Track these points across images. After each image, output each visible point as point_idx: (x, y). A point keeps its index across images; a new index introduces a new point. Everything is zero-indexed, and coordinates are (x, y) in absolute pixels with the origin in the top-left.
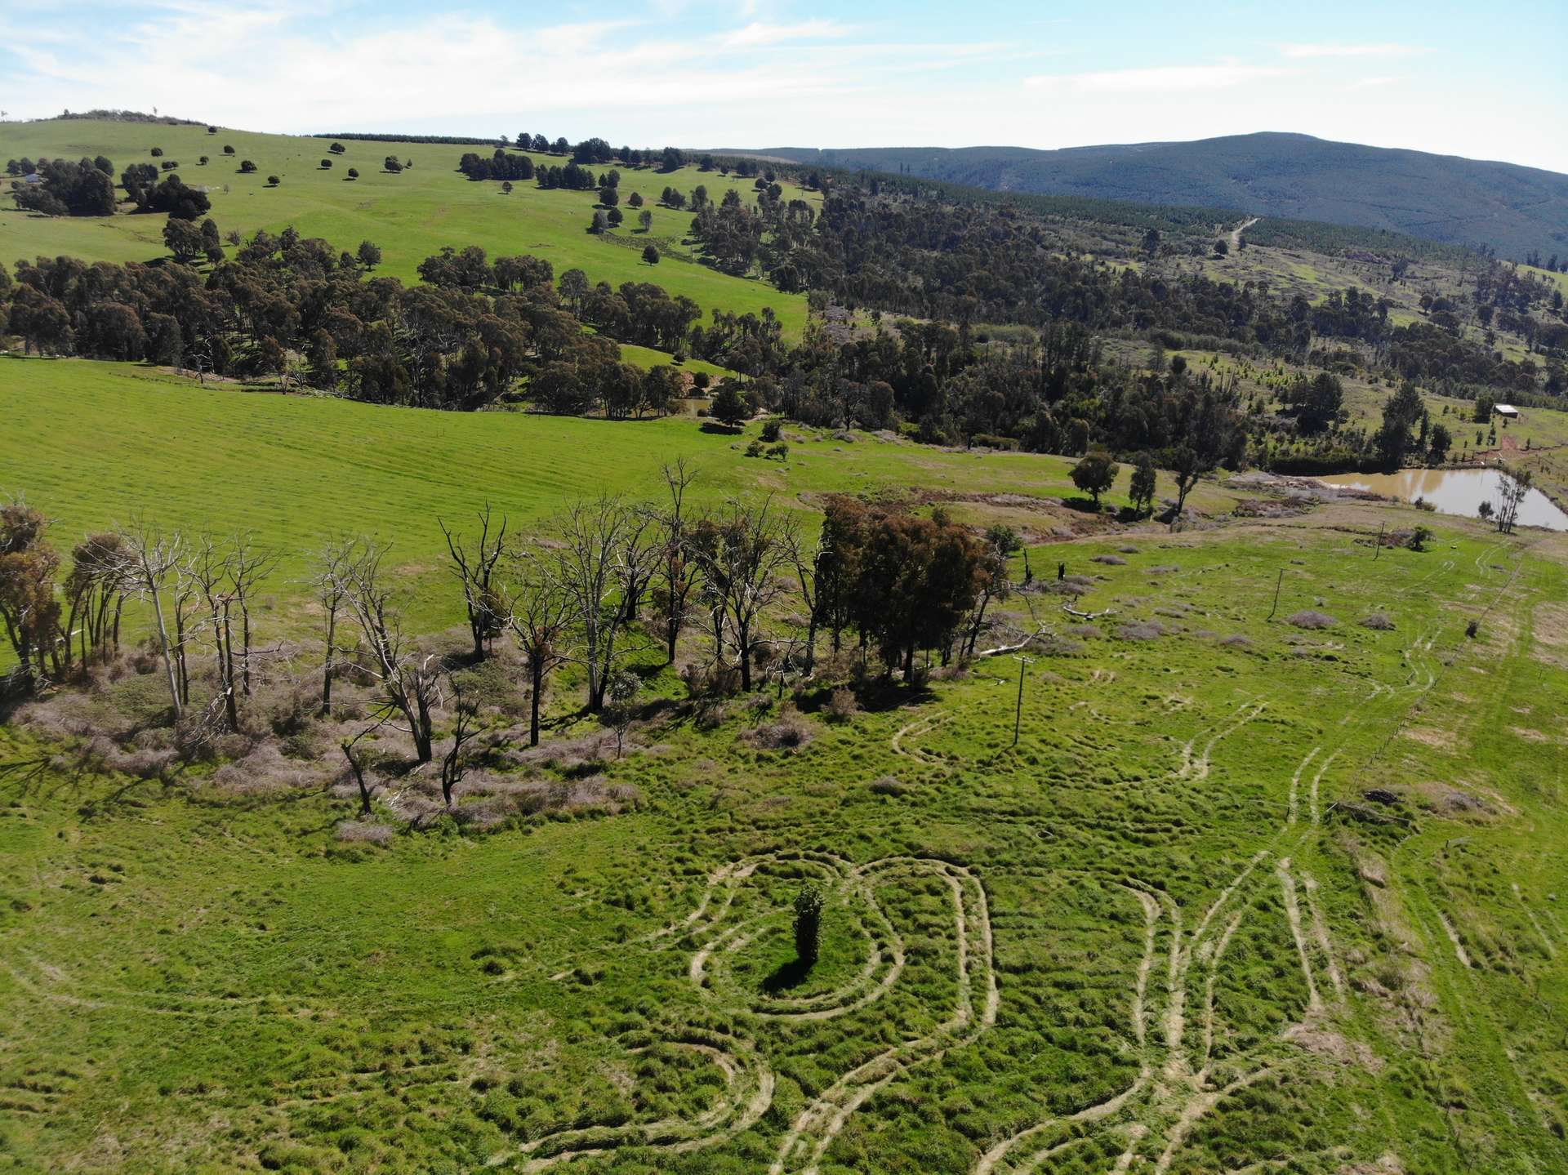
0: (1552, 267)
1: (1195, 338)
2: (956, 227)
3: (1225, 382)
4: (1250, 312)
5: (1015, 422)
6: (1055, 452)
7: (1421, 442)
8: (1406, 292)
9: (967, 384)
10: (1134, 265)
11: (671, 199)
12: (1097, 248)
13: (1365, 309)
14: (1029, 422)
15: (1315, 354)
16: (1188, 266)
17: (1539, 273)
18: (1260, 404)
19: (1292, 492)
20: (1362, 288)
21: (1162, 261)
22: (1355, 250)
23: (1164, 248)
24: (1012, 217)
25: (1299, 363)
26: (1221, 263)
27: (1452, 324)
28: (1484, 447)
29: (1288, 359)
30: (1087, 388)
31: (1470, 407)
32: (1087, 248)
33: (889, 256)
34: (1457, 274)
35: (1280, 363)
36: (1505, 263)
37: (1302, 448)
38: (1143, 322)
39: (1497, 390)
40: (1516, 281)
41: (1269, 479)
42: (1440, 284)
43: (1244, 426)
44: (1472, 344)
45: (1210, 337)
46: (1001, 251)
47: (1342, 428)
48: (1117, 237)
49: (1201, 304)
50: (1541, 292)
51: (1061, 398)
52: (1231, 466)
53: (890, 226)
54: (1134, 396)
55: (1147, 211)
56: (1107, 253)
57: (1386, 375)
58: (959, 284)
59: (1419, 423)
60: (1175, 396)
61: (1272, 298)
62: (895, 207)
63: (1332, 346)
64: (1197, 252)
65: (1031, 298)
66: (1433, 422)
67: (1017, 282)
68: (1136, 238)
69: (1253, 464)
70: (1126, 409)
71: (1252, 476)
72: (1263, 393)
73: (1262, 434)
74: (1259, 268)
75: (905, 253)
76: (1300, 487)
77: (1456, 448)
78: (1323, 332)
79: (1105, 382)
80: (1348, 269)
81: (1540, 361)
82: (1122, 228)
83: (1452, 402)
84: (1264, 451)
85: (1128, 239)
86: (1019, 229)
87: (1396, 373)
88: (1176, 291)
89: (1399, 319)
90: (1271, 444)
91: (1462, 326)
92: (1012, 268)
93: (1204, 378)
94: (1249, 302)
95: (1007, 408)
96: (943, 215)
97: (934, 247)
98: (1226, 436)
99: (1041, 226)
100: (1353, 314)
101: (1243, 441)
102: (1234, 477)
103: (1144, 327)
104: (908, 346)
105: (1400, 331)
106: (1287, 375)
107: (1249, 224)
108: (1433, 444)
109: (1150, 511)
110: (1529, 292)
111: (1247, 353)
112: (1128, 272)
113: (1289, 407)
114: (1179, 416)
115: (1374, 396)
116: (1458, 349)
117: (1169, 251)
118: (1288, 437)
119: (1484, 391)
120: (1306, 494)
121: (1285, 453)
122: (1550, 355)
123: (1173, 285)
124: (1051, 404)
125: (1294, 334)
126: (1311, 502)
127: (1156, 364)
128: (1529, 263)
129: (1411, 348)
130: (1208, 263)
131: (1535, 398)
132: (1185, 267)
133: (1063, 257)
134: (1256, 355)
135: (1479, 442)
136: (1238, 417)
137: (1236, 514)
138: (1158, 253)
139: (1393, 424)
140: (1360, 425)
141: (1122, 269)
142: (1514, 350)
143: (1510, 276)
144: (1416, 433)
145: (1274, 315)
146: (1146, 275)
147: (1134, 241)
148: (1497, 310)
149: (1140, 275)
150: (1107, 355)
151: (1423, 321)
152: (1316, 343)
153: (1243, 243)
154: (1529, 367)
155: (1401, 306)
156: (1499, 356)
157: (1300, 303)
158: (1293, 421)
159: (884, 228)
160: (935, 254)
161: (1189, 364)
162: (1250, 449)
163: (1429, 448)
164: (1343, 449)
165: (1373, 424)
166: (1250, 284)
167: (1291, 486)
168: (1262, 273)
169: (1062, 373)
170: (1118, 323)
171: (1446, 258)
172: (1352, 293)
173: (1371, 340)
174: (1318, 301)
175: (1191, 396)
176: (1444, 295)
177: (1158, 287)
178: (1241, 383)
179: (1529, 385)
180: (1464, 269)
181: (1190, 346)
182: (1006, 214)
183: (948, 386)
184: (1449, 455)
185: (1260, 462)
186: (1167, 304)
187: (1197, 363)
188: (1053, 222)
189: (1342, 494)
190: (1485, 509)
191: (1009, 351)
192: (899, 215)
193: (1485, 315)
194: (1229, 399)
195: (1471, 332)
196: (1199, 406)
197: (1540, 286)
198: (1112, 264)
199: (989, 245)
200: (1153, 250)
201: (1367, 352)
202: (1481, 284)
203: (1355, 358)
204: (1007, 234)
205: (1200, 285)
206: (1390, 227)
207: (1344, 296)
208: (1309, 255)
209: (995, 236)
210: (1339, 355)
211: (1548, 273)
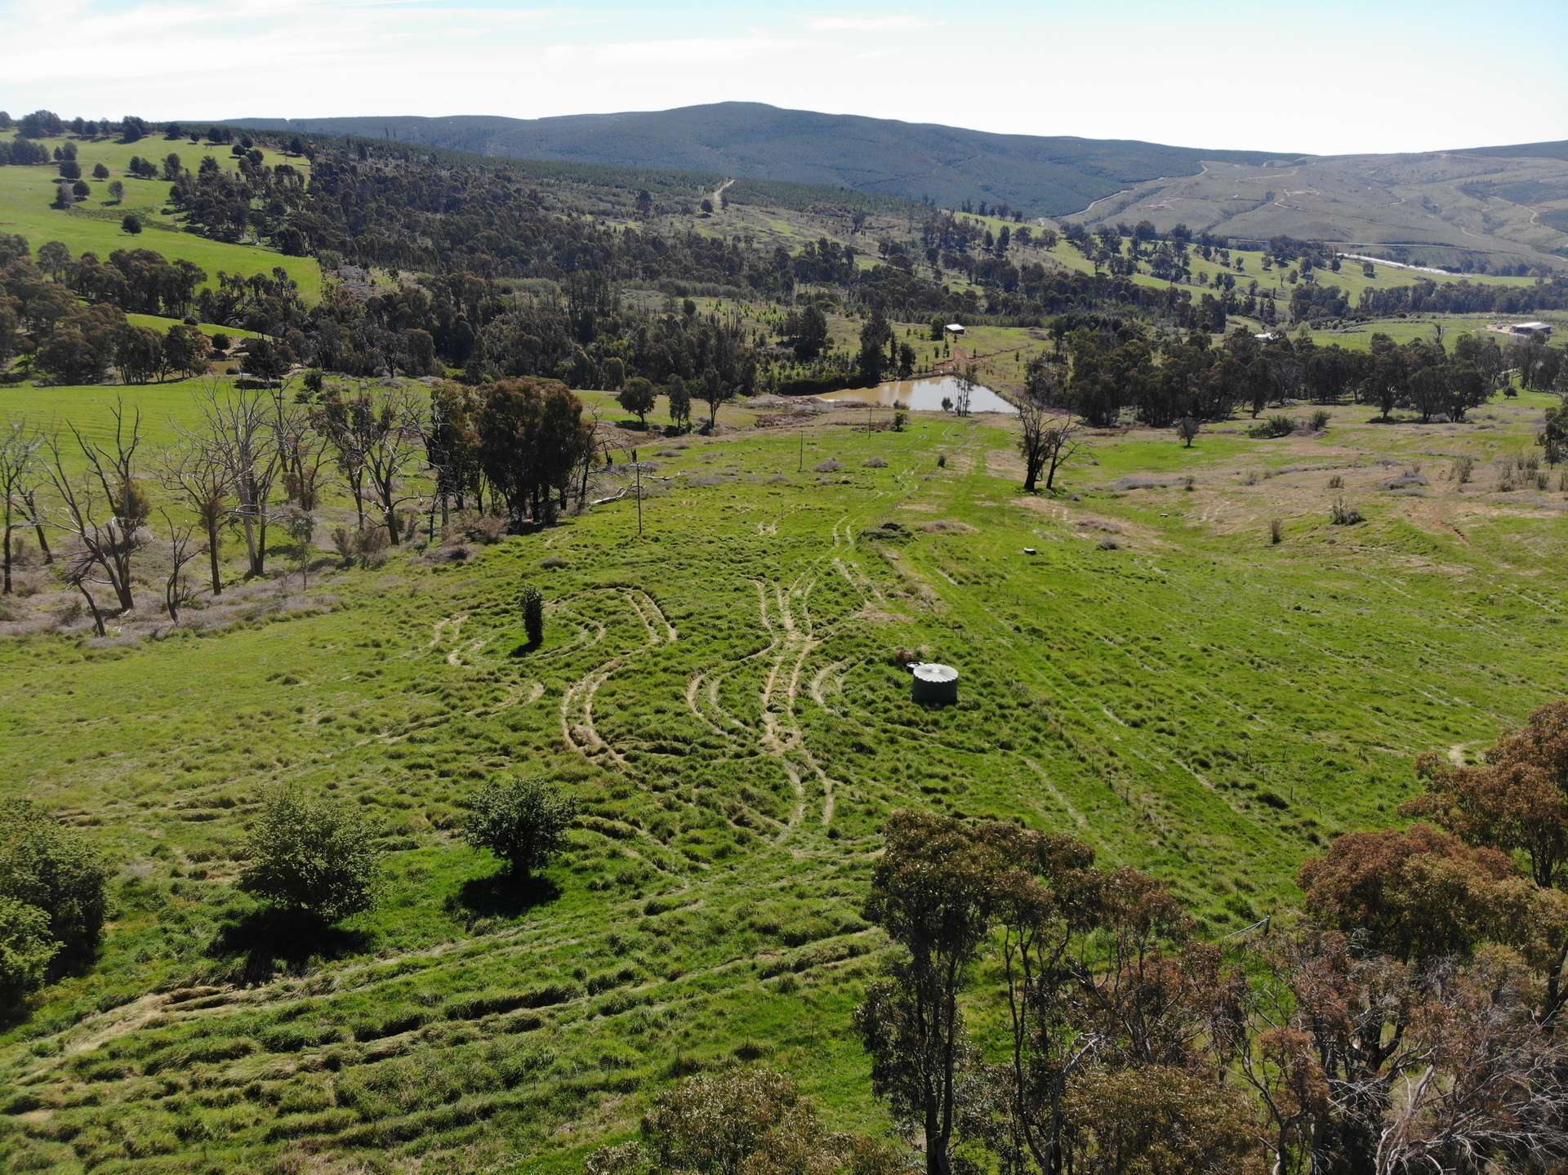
0: (982, 212)
1: (699, 286)
2: (455, 189)
3: (731, 320)
4: (741, 264)
5: (555, 365)
6: (597, 388)
7: (893, 359)
8: (866, 240)
9: (501, 331)
10: (632, 224)
11: (140, 169)
12: (595, 209)
13: (835, 256)
14: (568, 363)
15: (800, 296)
16: (680, 224)
17: (972, 218)
18: (762, 338)
19: (798, 407)
20: (830, 238)
21: (656, 220)
22: (820, 205)
23: (657, 208)
24: (509, 180)
25: (788, 304)
26: (709, 220)
27: (905, 263)
28: (941, 359)
29: (778, 301)
30: (614, 330)
31: (927, 330)
32: (586, 209)
33: (392, 218)
34: (906, 222)
35: (773, 304)
36: (944, 212)
37: (800, 372)
38: (651, 274)
39: (946, 315)
40: (954, 225)
41: (780, 400)
42: (894, 233)
43: (752, 356)
44: (925, 281)
45: (711, 285)
46: (503, 212)
47: (830, 353)
48: (611, 198)
49: (698, 258)
50: (976, 234)
51: (592, 340)
52: (747, 392)
53: (387, 189)
54: (657, 335)
55: (635, 174)
56: (605, 213)
57: (859, 310)
58: (470, 243)
59: (889, 344)
60: (691, 334)
61: (757, 250)
62: (389, 171)
63: (812, 290)
64: (686, 211)
65: (542, 256)
66: (899, 342)
67: (527, 241)
68: (630, 200)
69: (764, 390)
70: (652, 348)
71: (765, 398)
72: (763, 329)
73: (768, 363)
74: (742, 224)
75: (408, 215)
76: (804, 403)
77: (920, 362)
78: (805, 279)
79: (629, 325)
80: (817, 223)
81: (979, 291)
82: (615, 190)
83: (912, 326)
84: (772, 377)
85: (622, 200)
86: (518, 191)
87: (867, 309)
88: (674, 247)
89: (864, 264)
90: (776, 371)
91: (914, 266)
92: (519, 227)
93: (712, 319)
94: (738, 255)
95: (544, 351)
96: (440, 179)
97: (436, 211)
98: (739, 367)
99: (539, 189)
100: (826, 261)
101: (753, 369)
102: (750, 401)
103: (652, 279)
104: (436, 296)
105: (866, 273)
106: (781, 313)
107: (727, 185)
108: (902, 360)
109: (690, 427)
110: (966, 234)
111: (744, 297)
112: (628, 231)
113: (786, 339)
114: (698, 351)
115: (851, 326)
116: (913, 284)
117: (662, 211)
118: (788, 364)
119: (936, 316)
120: (810, 407)
121: (789, 377)
122: (985, 285)
123: (670, 242)
124: (585, 346)
125: (781, 281)
126: (814, 413)
127: (669, 308)
128: (964, 210)
129: (876, 287)
130: (697, 221)
131: (978, 318)
132: (678, 225)
133: (565, 218)
134: (752, 300)
135: (937, 356)
136: (746, 350)
137: (757, 426)
138: (652, 213)
139: (869, 346)
140: (843, 350)
141: (621, 228)
142: (958, 283)
143: (949, 221)
144: (888, 353)
145: (761, 265)
146: (645, 232)
147: (628, 202)
148: (941, 252)
149: (638, 232)
150: (625, 303)
151: (883, 264)
152: (799, 288)
153: (725, 202)
154: (971, 295)
155: (863, 253)
156: (946, 289)
157: (781, 254)
158: (791, 350)
159: (380, 192)
160: (439, 216)
161: (698, 309)
162: (760, 377)
163: (899, 364)
164: (834, 371)
165: (853, 348)
166: (737, 239)
167: (797, 402)
168: (745, 229)
169: (588, 316)
170: (629, 276)
171: (895, 210)
172: (823, 243)
173: (843, 284)
174: (796, 252)
175: (705, 333)
176: (897, 241)
177: (657, 243)
178: (744, 321)
179: (972, 308)
180: (911, 218)
181: (695, 293)
182: (502, 177)
183: (483, 333)
184: (915, 368)
185: (769, 387)
186: (669, 258)
187: (704, 307)
188: (548, 185)
189: (837, 405)
190: (946, 403)
191: (535, 301)
192: (395, 178)
193: (932, 256)
194: (736, 334)
195: (923, 271)
196: (713, 342)
197: (974, 229)
198: (612, 224)
199: (492, 207)
200: (646, 210)
201: (842, 293)
202: (927, 230)
203: (832, 297)
204: (507, 196)
205: (694, 241)
206: (847, 186)
207: (816, 246)
208: (782, 211)
209: (495, 198)
210: (819, 297)
211: (980, 218)
